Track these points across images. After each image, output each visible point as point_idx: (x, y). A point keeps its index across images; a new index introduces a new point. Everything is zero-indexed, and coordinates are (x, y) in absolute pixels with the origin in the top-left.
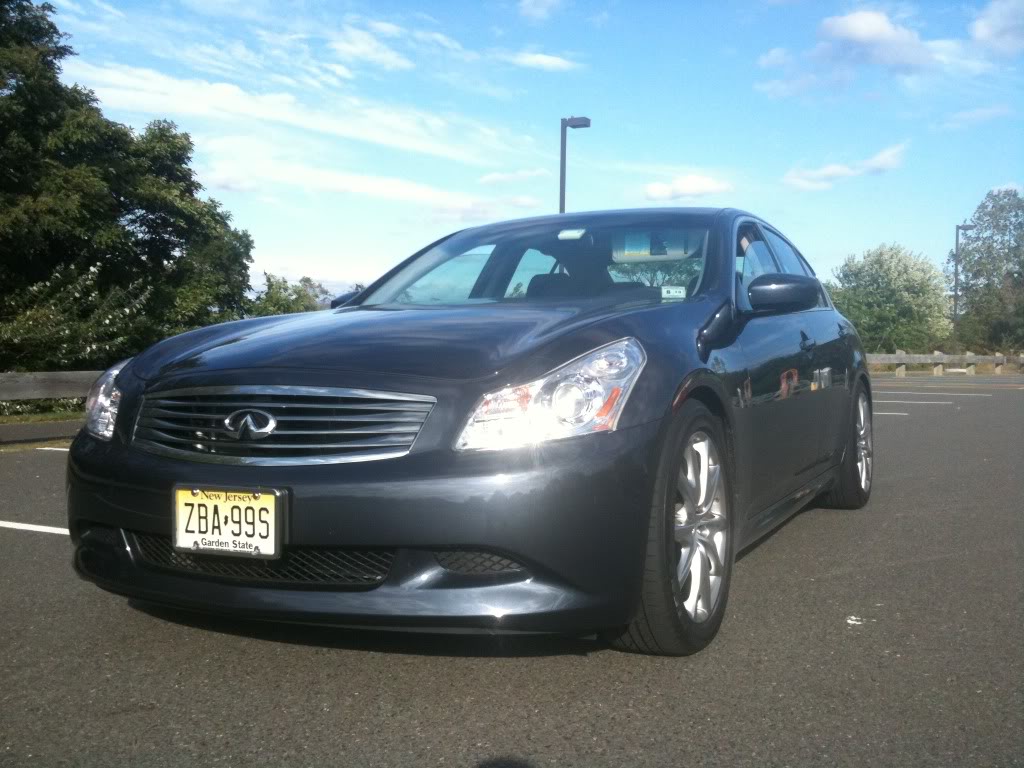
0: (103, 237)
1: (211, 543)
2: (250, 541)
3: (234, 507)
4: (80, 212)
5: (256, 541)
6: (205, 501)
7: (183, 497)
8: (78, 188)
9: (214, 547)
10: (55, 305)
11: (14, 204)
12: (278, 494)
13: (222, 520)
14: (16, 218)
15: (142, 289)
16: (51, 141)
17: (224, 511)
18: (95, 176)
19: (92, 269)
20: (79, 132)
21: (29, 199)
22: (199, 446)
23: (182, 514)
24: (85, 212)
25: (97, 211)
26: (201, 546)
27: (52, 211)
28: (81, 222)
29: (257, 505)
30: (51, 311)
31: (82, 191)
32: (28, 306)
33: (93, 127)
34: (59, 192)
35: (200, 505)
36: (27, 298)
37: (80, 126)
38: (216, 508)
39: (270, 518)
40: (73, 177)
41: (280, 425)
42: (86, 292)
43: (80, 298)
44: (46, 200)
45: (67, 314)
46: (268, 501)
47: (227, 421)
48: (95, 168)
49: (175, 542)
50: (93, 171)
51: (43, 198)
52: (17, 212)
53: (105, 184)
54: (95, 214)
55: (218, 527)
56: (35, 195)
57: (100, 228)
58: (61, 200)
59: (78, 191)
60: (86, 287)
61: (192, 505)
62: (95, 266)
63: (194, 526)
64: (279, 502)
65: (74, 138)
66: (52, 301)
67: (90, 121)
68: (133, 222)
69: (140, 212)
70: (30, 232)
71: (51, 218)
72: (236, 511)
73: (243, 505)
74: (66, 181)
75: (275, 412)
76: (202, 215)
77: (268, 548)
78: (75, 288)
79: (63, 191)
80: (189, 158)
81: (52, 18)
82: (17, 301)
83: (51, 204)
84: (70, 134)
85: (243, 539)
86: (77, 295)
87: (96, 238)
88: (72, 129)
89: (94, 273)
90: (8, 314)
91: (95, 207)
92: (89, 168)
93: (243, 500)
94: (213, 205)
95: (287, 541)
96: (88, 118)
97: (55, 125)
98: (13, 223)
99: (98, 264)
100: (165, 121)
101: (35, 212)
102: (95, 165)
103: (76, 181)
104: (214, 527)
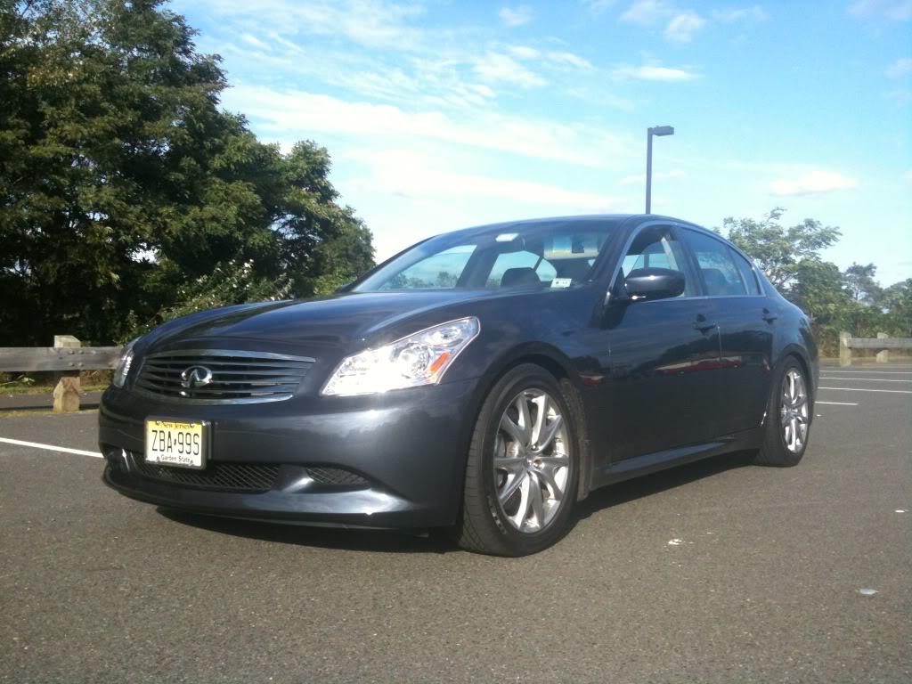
0: (257, 239)
1: (166, 458)
2: (188, 456)
3: (180, 433)
4: (237, 220)
5: (192, 457)
6: (163, 429)
7: (151, 425)
8: (236, 200)
9: (168, 461)
10: (216, 294)
11: (185, 213)
12: (204, 424)
13: (173, 442)
14: (187, 224)
15: (286, 282)
16: (217, 162)
17: (174, 436)
18: (250, 190)
19: (246, 265)
20: (238, 154)
21: (197, 209)
22: (183, 393)
23: (150, 437)
24: (240, 219)
25: (251, 218)
26: (161, 460)
27: (214, 219)
28: (239, 227)
29: (192, 432)
30: (212, 300)
31: (240, 202)
32: (194, 294)
33: (250, 150)
34: (221, 203)
35: (161, 432)
36: (194, 287)
37: (239, 149)
38: (169, 433)
39: (199, 440)
40: (233, 191)
41: (214, 377)
42: (243, 283)
43: (237, 288)
44: (210, 210)
45: (225, 301)
46: (197, 429)
47: (183, 374)
48: (249, 183)
49: (146, 457)
50: (248, 186)
51: (207, 208)
52: (187, 219)
53: (256, 196)
54: (250, 221)
55: (170, 447)
56: (201, 206)
57: (254, 232)
58: (221, 209)
59: (236, 202)
60: (243, 279)
61: (156, 431)
62: (248, 262)
63: (157, 447)
64: (205, 430)
65: (235, 159)
66: (214, 291)
67: (248, 146)
68: (284, 225)
69: (289, 217)
70: (196, 235)
71: (214, 224)
72: (181, 436)
73: (185, 432)
74: (226, 193)
75: (213, 368)
76: (337, 218)
77: (197, 461)
78: (233, 280)
79: (224, 203)
80: (328, 170)
81: (219, 65)
82: (186, 290)
83: (214, 213)
84: (231, 156)
85: (184, 455)
86: (235, 286)
87: (251, 241)
88: (233, 152)
89: (247, 268)
90: (180, 301)
91: (250, 215)
92: (245, 184)
93: (184, 428)
94: (349, 210)
95: (210, 457)
96: (246, 143)
97: (219, 149)
98: (184, 228)
99: (251, 260)
100: (308, 141)
101: (202, 220)
102: (249, 181)
103: (234, 193)
104: (169, 447)
